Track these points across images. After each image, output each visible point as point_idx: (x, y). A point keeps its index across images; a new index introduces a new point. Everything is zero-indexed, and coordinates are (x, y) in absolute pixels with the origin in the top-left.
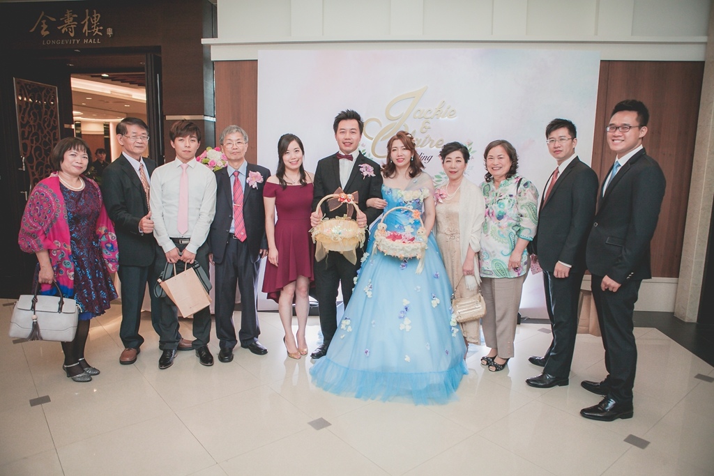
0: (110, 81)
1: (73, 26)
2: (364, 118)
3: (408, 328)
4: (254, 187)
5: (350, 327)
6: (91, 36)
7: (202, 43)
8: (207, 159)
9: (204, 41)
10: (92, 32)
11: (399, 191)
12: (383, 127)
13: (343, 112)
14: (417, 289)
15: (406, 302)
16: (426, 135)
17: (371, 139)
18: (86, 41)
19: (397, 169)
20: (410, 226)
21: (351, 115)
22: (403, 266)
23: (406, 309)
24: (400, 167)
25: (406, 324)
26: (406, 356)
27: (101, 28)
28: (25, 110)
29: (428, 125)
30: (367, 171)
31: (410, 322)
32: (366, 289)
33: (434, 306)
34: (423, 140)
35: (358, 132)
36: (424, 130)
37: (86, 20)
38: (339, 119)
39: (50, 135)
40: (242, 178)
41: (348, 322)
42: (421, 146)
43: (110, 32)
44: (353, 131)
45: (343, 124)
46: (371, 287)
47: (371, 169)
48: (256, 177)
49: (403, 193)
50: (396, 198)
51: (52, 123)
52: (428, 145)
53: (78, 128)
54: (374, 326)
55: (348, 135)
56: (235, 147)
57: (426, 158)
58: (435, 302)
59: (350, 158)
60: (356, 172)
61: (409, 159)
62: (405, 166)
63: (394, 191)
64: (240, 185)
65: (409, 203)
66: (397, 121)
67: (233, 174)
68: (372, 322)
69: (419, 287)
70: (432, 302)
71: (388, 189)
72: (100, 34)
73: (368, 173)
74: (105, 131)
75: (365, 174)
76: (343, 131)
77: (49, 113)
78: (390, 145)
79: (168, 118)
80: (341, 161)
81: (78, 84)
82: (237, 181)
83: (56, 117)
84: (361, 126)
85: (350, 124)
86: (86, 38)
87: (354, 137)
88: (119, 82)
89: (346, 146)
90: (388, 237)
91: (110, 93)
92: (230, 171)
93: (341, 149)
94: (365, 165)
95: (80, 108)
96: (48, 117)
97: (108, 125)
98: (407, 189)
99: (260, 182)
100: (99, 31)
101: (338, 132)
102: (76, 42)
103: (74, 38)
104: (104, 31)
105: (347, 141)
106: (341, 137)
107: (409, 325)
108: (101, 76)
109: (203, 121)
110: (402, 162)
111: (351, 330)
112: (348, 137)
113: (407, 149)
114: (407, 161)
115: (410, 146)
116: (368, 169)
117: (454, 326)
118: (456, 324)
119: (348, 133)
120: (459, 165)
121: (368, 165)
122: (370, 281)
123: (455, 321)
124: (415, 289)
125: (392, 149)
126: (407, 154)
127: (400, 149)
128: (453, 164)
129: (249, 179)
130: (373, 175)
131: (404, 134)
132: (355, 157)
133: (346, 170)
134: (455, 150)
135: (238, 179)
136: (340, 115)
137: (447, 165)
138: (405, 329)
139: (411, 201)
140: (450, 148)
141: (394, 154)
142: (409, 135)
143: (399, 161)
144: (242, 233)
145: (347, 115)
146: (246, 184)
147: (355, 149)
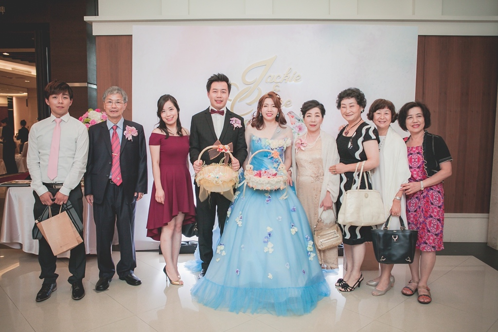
0: (10, 59)
3: (271, 251)
4: (129, 139)
5: (224, 252)
8: (88, 119)
11: (267, 140)
13: (214, 75)
14: (279, 219)
15: (269, 229)
21: (221, 78)
22: (268, 201)
23: (270, 235)
25: (270, 247)
26: (269, 274)
30: (236, 123)
31: (273, 245)
32: (238, 219)
33: (293, 233)
35: (228, 92)
38: (211, 81)
40: (119, 132)
41: (222, 247)
44: (224, 91)
45: (215, 85)
46: (241, 218)
47: (240, 121)
48: (132, 130)
49: (270, 142)
50: (265, 146)
54: (243, 250)
55: (219, 94)
56: (114, 106)
58: (294, 230)
59: (222, 113)
60: (227, 124)
61: (276, 115)
62: (272, 120)
63: (262, 140)
64: (117, 137)
67: (112, 128)
68: (242, 246)
69: (280, 218)
70: (291, 230)
71: (258, 139)
73: (238, 125)
74: (8, 104)
75: (235, 126)
76: (215, 90)
78: (261, 102)
80: (213, 115)
82: (115, 133)
84: (229, 86)
85: (219, 86)
87: (224, 96)
90: (256, 175)
92: (110, 125)
94: (234, 119)
98: (273, 138)
99: (135, 135)
101: (211, 91)
105: (219, 99)
106: (214, 95)
107: (272, 248)
108: (3, 55)
109: (86, 88)
110: (270, 116)
111: (225, 254)
112: (219, 96)
113: (276, 107)
114: (274, 116)
115: (277, 104)
116: (237, 122)
117: (311, 252)
118: (312, 250)
119: (219, 93)
120: (318, 119)
121: (237, 119)
122: (240, 213)
123: (311, 246)
124: (277, 219)
125: (264, 106)
126: (275, 110)
127: (270, 106)
128: (313, 118)
129: (125, 132)
130: (240, 126)
131: (274, 94)
132: (225, 113)
133: (218, 123)
134: (315, 107)
135: (116, 132)
136: (212, 77)
137: (308, 119)
138: (268, 251)
139: (276, 149)
140: (310, 106)
141: (264, 110)
142: (278, 96)
143: (268, 116)
144: (118, 179)
145: (219, 78)
146: (124, 136)
147: (223, 106)
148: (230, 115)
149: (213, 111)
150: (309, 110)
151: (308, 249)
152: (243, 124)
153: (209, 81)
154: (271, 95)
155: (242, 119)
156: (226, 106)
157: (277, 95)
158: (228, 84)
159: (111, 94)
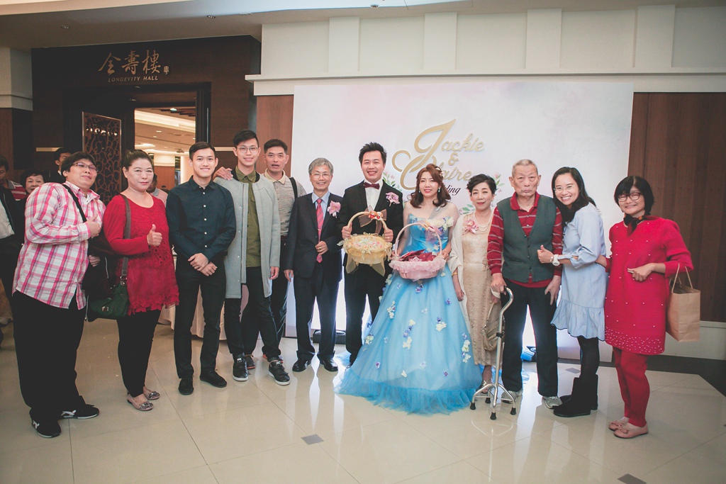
0: (178, 114)
1: (135, 65)
6: (150, 73)
7: (246, 79)
9: (248, 77)
10: (152, 70)
11: (423, 219)
12: (413, 158)
13: (367, 144)
15: (412, 323)
16: (453, 167)
18: (145, 78)
19: (425, 199)
21: (376, 147)
22: (418, 290)
23: (410, 329)
24: (428, 198)
25: (409, 343)
26: (403, 371)
27: (159, 66)
28: (91, 140)
29: (455, 157)
30: (393, 199)
31: (411, 341)
32: (390, 309)
33: (439, 329)
34: (451, 172)
35: (382, 163)
36: (452, 162)
37: (147, 59)
38: (364, 151)
39: (112, 165)
41: (371, 338)
42: (449, 179)
43: (166, 69)
44: (377, 161)
45: (368, 156)
46: (394, 309)
47: (397, 197)
51: (114, 153)
52: (456, 177)
54: (386, 342)
55: (372, 165)
57: (454, 190)
58: (441, 326)
59: (377, 187)
60: (383, 200)
61: (436, 191)
62: (432, 196)
66: (426, 154)
68: (385, 339)
70: (437, 325)
71: (414, 218)
72: (158, 72)
73: (395, 201)
74: (176, 163)
75: (391, 201)
76: (367, 161)
77: (112, 144)
78: (419, 177)
80: (367, 190)
81: (141, 116)
83: (118, 148)
84: (384, 157)
86: (146, 75)
88: (187, 116)
89: (371, 175)
91: (178, 126)
94: (391, 194)
95: (150, 140)
96: (111, 147)
97: (179, 158)
98: (430, 218)
100: (157, 69)
101: (363, 162)
102: (137, 79)
103: (136, 75)
104: (161, 69)
105: (373, 170)
108: (169, 110)
110: (430, 192)
112: (372, 167)
113: (435, 181)
114: (435, 191)
115: (437, 178)
117: (466, 353)
118: (468, 351)
119: (372, 163)
120: (486, 196)
121: (394, 194)
122: (394, 302)
123: (467, 347)
124: (422, 311)
125: (422, 180)
126: (435, 185)
127: (428, 181)
128: (481, 195)
129: (329, 207)
130: (398, 203)
131: (433, 167)
132: (381, 185)
133: (372, 197)
134: (481, 182)
135: (320, 206)
136: (365, 147)
137: (475, 197)
138: (407, 347)
140: (476, 181)
141: (422, 185)
142: (438, 169)
143: (427, 192)
145: (371, 147)
146: (327, 213)
147: (379, 178)
148: (387, 188)
149: (368, 185)
150: (474, 186)
151: (463, 349)
152: (401, 199)
153: (361, 151)
154: (429, 168)
155: (400, 195)
156: (382, 178)
157: (437, 167)
158: (382, 154)
159: (318, 166)
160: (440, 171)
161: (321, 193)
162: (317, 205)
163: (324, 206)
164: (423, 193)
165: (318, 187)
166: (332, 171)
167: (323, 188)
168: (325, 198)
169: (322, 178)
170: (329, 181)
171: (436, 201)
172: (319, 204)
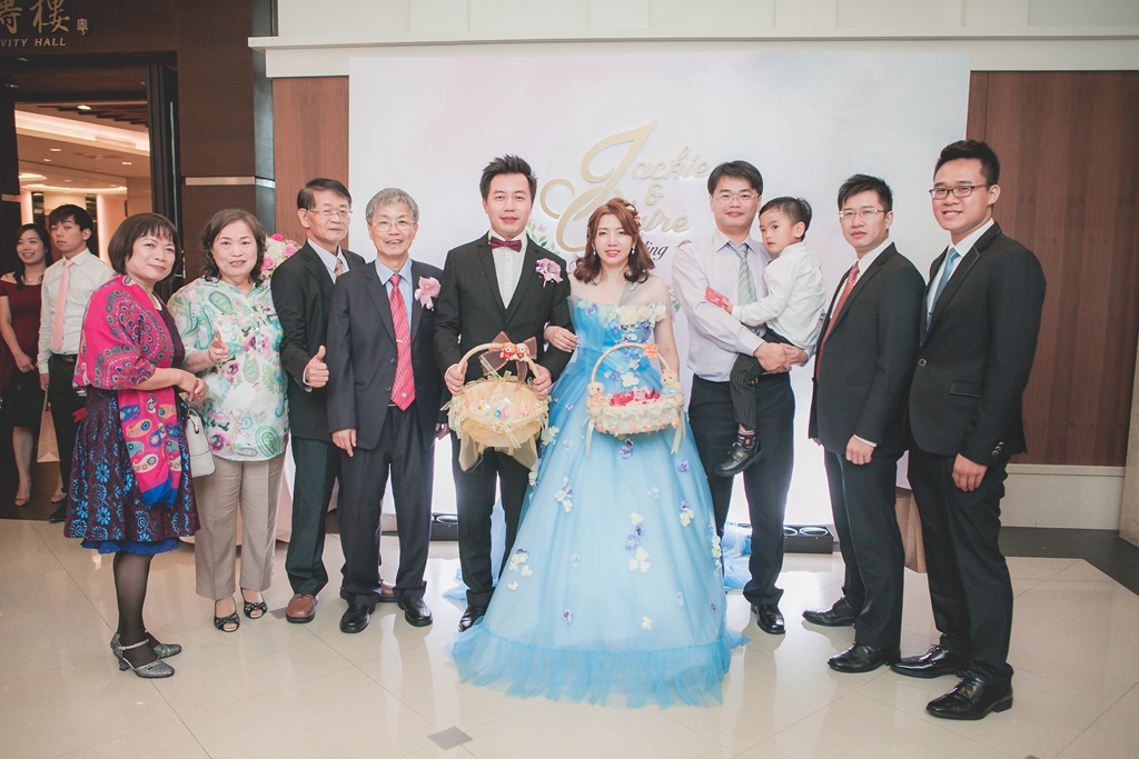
0: (93, 117)
1: (14, 15)
2: (536, 171)
3: (645, 567)
5: (526, 568)
6: (47, 32)
7: (250, 45)
9: (253, 42)
10: (52, 27)
11: (611, 308)
12: (578, 193)
13: (497, 159)
14: (653, 493)
15: (636, 519)
16: (655, 209)
17: (556, 216)
18: (38, 42)
19: (605, 267)
20: (631, 374)
21: (514, 166)
22: (627, 452)
23: (639, 531)
24: (611, 266)
25: (641, 560)
26: (645, 618)
27: (67, 18)
29: (657, 191)
30: (550, 273)
31: (647, 555)
32: (560, 495)
33: (686, 522)
34: (650, 217)
35: (529, 198)
37: (39, 4)
38: (490, 174)
41: (523, 557)
42: (649, 228)
43: (82, 25)
44: (519, 195)
45: (500, 183)
46: (570, 492)
49: (618, 311)
50: (606, 320)
52: (660, 226)
53: (39, 204)
54: (575, 565)
55: (510, 203)
58: (685, 518)
59: (516, 246)
60: (530, 274)
61: (628, 252)
62: (619, 264)
63: (600, 308)
64: (401, 302)
65: (629, 329)
67: (389, 280)
68: (573, 558)
69: (656, 490)
70: (682, 515)
71: (590, 306)
72: (66, 29)
73: (553, 276)
75: (547, 278)
76: (500, 194)
78: (593, 224)
79: (190, 181)
80: (496, 252)
81: (28, 122)
82: (397, 292)
84: (532, 184)
85: (510, 183)
86: (39, 37)
87: (521, 206)
88: (111, 120)
91: (94, 139)
93: (495, 228)
94: (545, 261)
95: (37, 166)
97: (95, 200)
98: (622, 304)
100: (63, 23)
101: (491, 196)
102: (20, 43)
103: (16, 36)
104: (72, 24)
105: (508, 214)
106: (497, 206)
107: (646, 561)
108: (76, 109)
109: (253, 187)
110: (616, 255)
111: (530, 573)
112: (510, 208)
113: (626, 233)
114: (625, 253)
115: (630, 226)
116: (552, 269)
119: (510, 200)
121: (552, 262)
122: (566, 479)
124: (650, 493)
125: (598, 232)
126: (625, 243)
127: (612, 233)
129: (418, 291)
130: (559, 280)
131: (620, 205)
132: (524, 245)
133: (508, 270)
135: (398, 290)
136: (492, 164)
138: (639, 569)
139: (633, 326)
141: (601, 243)
142: (630, 208)
143: (609, 255)
144: (404, 395)
145: (507, 165)
146: (416, 303)
147: (520, 231)
148: (535, 252)
149: (497, 243)
151: (714, 554)
152: (564, 274)
153: (484, 175)
154: (614, 207)
155: (562, 263)
157: (628, 205)
158: (528, 179)
159: (386, 204)
160: (635, 214)
161: (395, 263)
162: (389, 288)
163: (405, 288)
164: (603, 256)
165: (389, 250)
166: (415, 216)
167: (398, 250)
168: (406, 272)
169: (394, 231)
170: (411, 236)
171: (630, 274)
172: (395, 285)
